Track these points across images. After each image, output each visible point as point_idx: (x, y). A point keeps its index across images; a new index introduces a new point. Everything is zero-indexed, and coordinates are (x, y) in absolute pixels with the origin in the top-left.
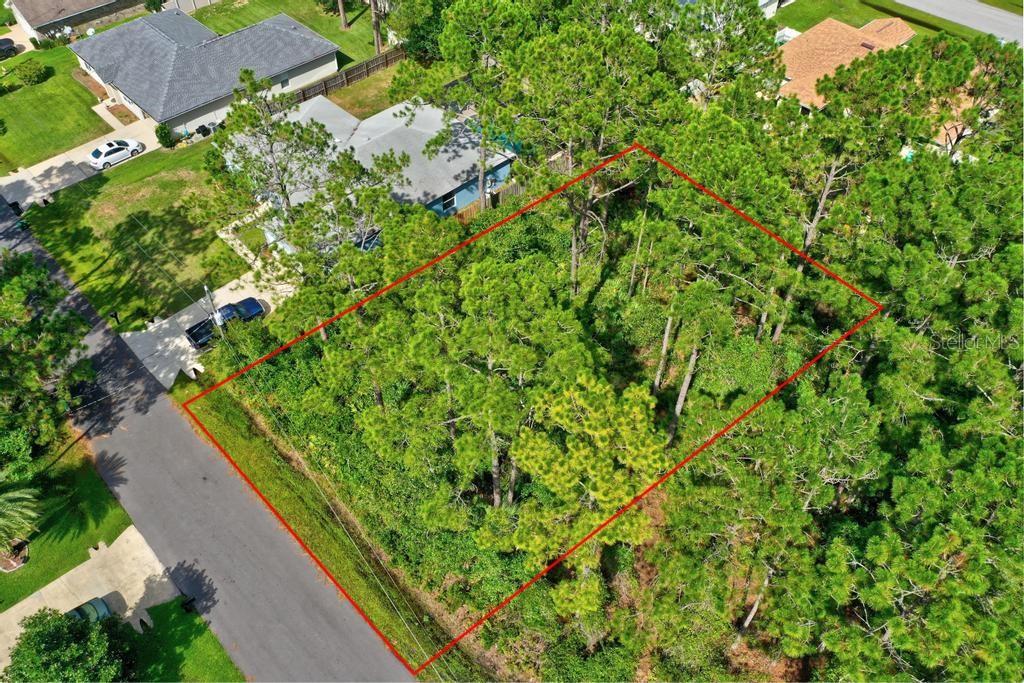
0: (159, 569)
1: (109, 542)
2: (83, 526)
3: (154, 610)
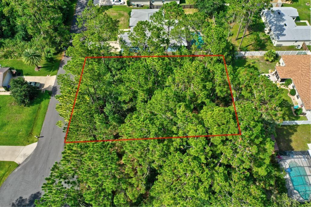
0: (53, 85)
1: (51, 76)
2: (50, 71)
3: (46, 91)
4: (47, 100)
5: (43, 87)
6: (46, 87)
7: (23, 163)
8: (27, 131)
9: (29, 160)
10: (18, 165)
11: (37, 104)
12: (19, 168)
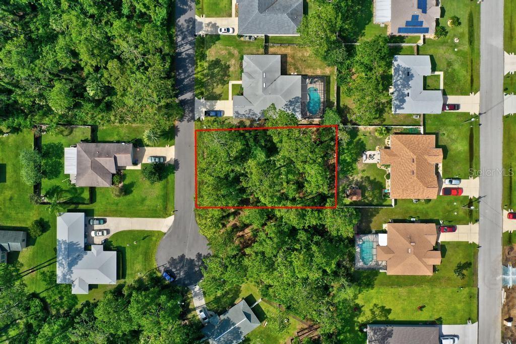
0: (174, 158)
1: (170, 146)
2: (167, 140)
3: (169, 164)
4: (172, 175)
5: (166, 161)
6: (168, 160)
7: (167, 232)
8: (163, 206)
9: (171, 230)
10: (165, 234)
11: (164, 179)
12: (166, 235)
